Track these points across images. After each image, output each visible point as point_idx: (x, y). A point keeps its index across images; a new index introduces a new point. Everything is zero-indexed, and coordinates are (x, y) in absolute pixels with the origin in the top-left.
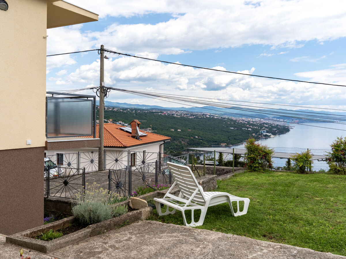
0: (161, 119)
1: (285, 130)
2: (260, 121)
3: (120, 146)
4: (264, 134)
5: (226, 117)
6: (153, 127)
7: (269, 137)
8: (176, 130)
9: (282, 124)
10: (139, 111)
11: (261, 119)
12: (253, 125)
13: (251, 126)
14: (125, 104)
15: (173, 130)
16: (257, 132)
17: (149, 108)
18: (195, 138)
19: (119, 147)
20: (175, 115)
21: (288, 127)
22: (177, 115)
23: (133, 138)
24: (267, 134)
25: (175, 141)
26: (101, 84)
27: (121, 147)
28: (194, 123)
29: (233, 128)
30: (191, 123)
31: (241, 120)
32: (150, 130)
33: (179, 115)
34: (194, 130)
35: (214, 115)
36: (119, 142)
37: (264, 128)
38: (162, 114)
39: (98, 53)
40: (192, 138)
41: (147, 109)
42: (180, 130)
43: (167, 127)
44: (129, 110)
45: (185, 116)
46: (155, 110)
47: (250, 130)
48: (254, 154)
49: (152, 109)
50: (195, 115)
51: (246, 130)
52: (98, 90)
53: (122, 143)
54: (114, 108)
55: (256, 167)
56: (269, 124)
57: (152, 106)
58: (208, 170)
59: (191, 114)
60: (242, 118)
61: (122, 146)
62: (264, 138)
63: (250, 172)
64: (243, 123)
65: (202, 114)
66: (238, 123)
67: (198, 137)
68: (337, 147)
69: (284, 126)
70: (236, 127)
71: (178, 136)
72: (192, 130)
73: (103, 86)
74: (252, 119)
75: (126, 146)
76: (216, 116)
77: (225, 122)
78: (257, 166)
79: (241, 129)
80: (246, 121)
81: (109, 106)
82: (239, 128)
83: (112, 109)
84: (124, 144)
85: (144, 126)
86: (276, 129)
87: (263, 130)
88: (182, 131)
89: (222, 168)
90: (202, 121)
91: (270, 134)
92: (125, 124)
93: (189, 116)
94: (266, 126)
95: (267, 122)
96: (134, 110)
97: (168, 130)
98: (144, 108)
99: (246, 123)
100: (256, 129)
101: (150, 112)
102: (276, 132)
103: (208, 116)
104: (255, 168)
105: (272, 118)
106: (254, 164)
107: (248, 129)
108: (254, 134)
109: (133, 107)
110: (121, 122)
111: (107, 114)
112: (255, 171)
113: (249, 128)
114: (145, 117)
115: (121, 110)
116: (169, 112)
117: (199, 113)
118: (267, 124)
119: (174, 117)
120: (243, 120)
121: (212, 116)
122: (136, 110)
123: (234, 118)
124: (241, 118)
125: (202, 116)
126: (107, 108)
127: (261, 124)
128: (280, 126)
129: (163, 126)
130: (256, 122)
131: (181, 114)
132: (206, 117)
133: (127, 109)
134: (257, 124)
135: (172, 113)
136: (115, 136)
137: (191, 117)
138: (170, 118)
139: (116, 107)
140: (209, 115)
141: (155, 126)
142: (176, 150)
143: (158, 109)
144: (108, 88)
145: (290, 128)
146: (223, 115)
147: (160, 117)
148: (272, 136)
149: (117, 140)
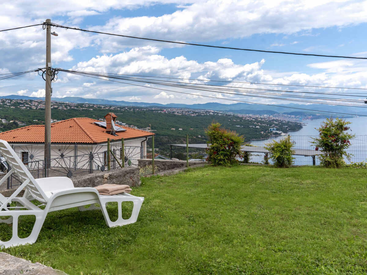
0: (161, 118)
1: (297, 127)
2: (269, 118)
3: (90, 142)
4: (274, 132)
5: (232, 114)
6: (153, 126)
7: (280, 135)
8: (177, 128)
9: (294, 120)
10: (138, 109)
11: (270, 116)
12: (261, 122)
13: (259, 124)
14: (123, 102)
15: (174, 129)
16: (266, 130)
17: (148, 106)
18: (198, 137)
19: (89, 144)
20: (176, 113)
21: (301, 123)
22: (178, 113)
23: (108, 133)
24: (278, 132)
25: (176, 141)
26: (47, 65)
27: (91, 144)
28: (196, 121)
29: (239, 126)
30: (193, 121)
31: (248, 117)
32: (149, 129)
33: (180, 113)
34: (197, 129)
35: (218, 112)
36: (90, 137)
37: (273, 125)
38: (162, 112)
39: (43, 27)
40: (195, 137)
41: (145, 107)
42: (182, 129)
43: (168, 126)
44: (127, 108)
45: (186, 114)
46: (155, 108)
47: (258, 128)
48: (217, 143)
49: (152, 107)
50: (197, 113)
51: (254, 128)
52: (44, 72)
53: (92, 138)
54: (110, 107)
55: (221, 160)
56: (279, 121)
57: (151, 103)
58: (164, 165)
59: (193, 112)
60: (250, 115)
61: (92, 142)
62: (274, 136)
63: (213, 166)
64: (250, 120)
65: (205, 111)
66: (245, 120)
67: (201, 136)
68: (326, 131)
69: (296, 123)
70: (242, 125)
71: (180, 135)
72: (194, 129)
73: (49, 67)
74: (260, 116)
75: (96, 142)
76: (221, 114)
77: (230, 119)
78: (222, 158)
79: (248, 126)
80: (253, 118)
81: (106, 104)
82: (246, 126)
83: (108, 108)
84: (94, 140)
85: (143, 125)
86: (287, 126)
87: (272, 127)
88: (183, 130)
89: (180, 162)
90: (205, 119)
91: (280, 132)
92: (123, 124)
93: (190, 114)
94: (276, 123)
95: (277, 118)
96: (132, 108)
97: (168, 129)
98: (143, 106)
99: (254, 120)
100: (265, 126)
101: (149, 110)
102: (288, 129)
103: (211, 113)
104: (219, 161)
105: (283, 114)
106: (218, 156)
107: (255, 126)
108: (263, 132)
109: (131, 105)
110: (119, 122)
111: (104, 114)
112: (219, 164)
113: (257, 126)
114: (144, 115)
115: (119, 109)
116: (169, 110)
117: (202, 111)
118: (276, 120)
119: (175, 115)
120: (250, 117)
121: (216, 113)
122: (134, 108)
123: (240, 115)
124: (248, 115)
125: (205, 113)
126: (103, 107)
127: (270, 121)
128: (292, 123)
129: (163, 125)
130: (265, 119)
131: (183, 111)
132: (209, 114)
133: (124, 107)
134: (266, 121)
135: (173, 111)
136: (86, 131)
137: (193, 115)
138: (170, 116)
139: (114, 106)
140: (213, 112)
141: (155, 125)
142: (177, 151)
143: (158, 107)
144: (55, 70)
145: (303, 125)
146: (228, 111)
147: (160, 116)
148: (283, 134)
149: (88, 135)
